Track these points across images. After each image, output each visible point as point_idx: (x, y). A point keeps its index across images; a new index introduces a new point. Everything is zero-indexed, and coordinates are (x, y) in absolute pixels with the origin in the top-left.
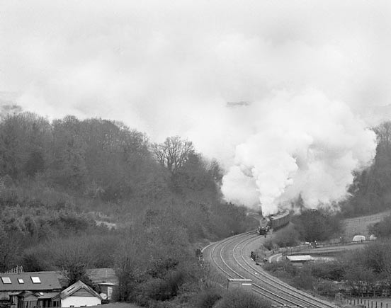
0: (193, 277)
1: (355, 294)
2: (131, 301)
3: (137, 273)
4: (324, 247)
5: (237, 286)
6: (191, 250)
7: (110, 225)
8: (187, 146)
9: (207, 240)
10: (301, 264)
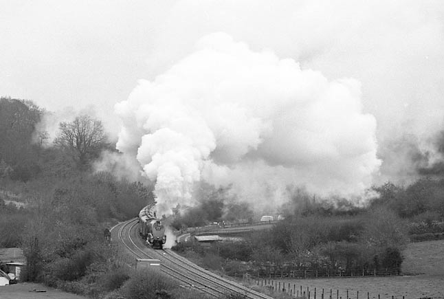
0: (101, 257)
1: (263, 275)
2: (39, 281)
3: (45, 252)
4: (232, 227)
5: (145, 266)
6: (99, 230)
7: (18, 205)
8: (96, 126)
9: (115, 220)
10: (209, 244)
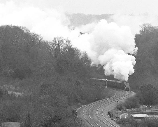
3: (34, 125)
4: (155, 108)
6: (70, 110)
7: (17, 94)
8: (67, 43)
9: (80, 104)
10: (140, 120)
